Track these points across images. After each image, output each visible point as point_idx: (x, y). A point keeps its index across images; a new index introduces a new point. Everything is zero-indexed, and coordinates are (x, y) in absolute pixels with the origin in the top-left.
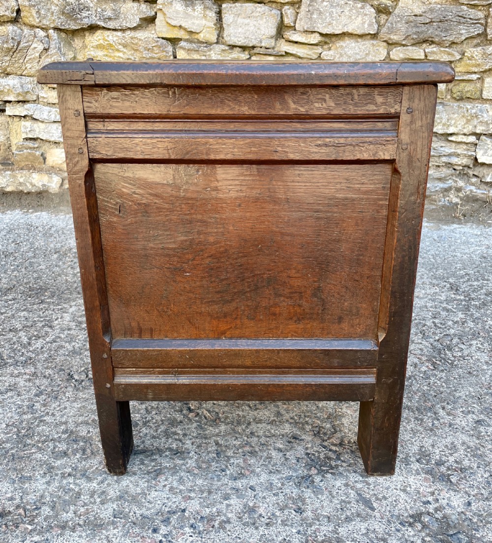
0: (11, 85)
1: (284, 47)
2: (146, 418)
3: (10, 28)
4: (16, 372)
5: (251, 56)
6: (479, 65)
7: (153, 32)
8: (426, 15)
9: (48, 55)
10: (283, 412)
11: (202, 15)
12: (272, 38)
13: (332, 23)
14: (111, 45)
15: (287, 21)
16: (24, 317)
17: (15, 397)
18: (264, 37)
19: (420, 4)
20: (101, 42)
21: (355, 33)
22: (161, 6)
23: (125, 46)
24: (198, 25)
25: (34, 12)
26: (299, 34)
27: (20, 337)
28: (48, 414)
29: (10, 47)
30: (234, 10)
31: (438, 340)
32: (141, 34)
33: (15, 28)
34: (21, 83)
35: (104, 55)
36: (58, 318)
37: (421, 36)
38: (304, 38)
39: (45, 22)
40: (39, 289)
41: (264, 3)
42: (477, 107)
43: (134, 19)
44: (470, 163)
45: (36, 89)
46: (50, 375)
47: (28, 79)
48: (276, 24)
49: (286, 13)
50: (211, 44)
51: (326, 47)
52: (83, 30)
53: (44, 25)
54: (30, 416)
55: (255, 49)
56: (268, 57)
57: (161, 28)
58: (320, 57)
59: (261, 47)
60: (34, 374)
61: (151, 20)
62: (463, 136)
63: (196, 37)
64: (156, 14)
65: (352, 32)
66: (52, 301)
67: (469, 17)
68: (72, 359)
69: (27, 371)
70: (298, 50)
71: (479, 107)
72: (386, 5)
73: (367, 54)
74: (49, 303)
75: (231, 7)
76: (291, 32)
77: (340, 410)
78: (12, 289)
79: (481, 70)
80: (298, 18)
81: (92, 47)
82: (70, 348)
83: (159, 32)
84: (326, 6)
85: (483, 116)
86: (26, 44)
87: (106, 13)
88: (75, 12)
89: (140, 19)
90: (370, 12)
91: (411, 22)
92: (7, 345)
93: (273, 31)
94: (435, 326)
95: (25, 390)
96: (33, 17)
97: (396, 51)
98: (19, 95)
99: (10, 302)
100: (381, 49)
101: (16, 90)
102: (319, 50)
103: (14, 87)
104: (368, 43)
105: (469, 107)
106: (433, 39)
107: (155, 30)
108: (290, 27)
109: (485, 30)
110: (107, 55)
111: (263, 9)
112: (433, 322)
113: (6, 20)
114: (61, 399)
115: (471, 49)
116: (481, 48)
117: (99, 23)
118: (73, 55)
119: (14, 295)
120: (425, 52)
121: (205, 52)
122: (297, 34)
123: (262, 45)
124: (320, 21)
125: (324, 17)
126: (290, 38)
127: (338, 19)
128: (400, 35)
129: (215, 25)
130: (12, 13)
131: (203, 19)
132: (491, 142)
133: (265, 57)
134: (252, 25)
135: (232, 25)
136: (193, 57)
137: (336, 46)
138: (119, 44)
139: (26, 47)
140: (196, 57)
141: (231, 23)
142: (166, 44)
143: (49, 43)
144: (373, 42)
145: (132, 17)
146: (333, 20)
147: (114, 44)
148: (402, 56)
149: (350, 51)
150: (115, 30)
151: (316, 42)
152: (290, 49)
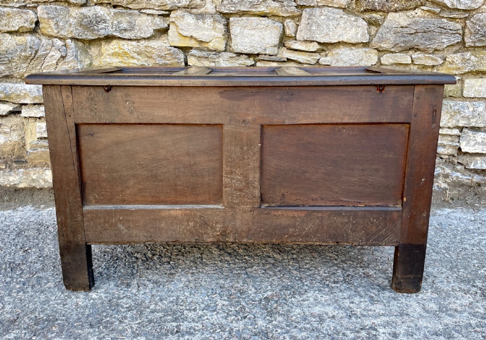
1: (286, 54)
3: (28, 38)
5: (256, 62)
6: (459, 68)
7: (166, 41)
8: (411, 26)
9: (65, 62)
11: (212, 27)
12: (275, 46)
13: (329, 34)
14: (126, 53)
15: (288, 32)
18: (268, 46)
19: (406, 17)
20: (117, 50)
21: (350, 42)
22: (174, 19)
23: (139, 54)
24: (208, 35)
25: (52, 24)
26: (300, 43)
29: (28, 55)
30: (241, 23)
32: (155, 44)
33: (34, 38)
34: (37, 87)
35: (119, 62)
37: (408, 45)
38: (304, 47)
39: (63, 33)
41: (268, 17)
42: (459, 104)
43: (149, 30)
44: (455, 152)
48: (279, 35)
49: (287, 26)
50: (220, 52)
51: (323, 54)
52: (99, 39)
53: (62, 35)
55: (260, 56)
56: (271, 62)
57: (173, 38)
58: (318, 62)
59: (265, 55)
61: (165, 31)
62: (448, 130)
63: (206, 46)
64: (169, 26)
65: (347, 41)
67: (449, 28)
70: (299, 57)
71: (461, 104)
72: (376, 19)
73: (360, 60)
75: (238, 20)
76: (292, 41)
79: (461, 73)
80: (299, 29)
81: (108, 55)
83: (172, 41)
84: (323, 20)
85: (464, 112)
86: (45, 52)
87: (122, 25)
88: (92, 24)
89: (154, 30)
90: (363, 24)
91: (399, 33)
93: (276, 41)
96: (52, 29)
97: (386, 57)
98: (35, 98)
100: (372, 56)
101: (32, 94)
102: (317, 56)
103: (30, 92)
104: (361, 51)
105: (452, 104)
106: (419, 47)
107: (167, 39)
108: (291, 37)
109: (463, 39)
110: (122, 62)
111: (267, 21)
113: (25, 31)
115: (451, 55)
116: (460, 54)
117: (115, 34)
118: (89, 62)
119: (17, 331)
120: (412, 58)
121: (214, 59)
122: (298, 43)
123: (266, 53)
124: (318, 32)
125: (322, 29)
126: (292, 47)
127: (335, 31)
128: (389, 44)
129: (223, 35)
130: (31, 25)
131: (213, 31)
132: (472, 134)
133: (268, 63)
134: (257, 36)
135: (239, 36)
136: (203, 64)
137: (333, 53)
138: (134, 52)
139: (43, 55)
140: (206, 63)
141: (238, 34)
142: (178, 52)
143: (66, 51)
144: (365, 50)
145: (146, 29)
146: (330, 31)
147: (129, 52)
148: (391, 61)
149: (346, 57)
150: (130, 40)
151: (315, 50)
152: (292, 56)
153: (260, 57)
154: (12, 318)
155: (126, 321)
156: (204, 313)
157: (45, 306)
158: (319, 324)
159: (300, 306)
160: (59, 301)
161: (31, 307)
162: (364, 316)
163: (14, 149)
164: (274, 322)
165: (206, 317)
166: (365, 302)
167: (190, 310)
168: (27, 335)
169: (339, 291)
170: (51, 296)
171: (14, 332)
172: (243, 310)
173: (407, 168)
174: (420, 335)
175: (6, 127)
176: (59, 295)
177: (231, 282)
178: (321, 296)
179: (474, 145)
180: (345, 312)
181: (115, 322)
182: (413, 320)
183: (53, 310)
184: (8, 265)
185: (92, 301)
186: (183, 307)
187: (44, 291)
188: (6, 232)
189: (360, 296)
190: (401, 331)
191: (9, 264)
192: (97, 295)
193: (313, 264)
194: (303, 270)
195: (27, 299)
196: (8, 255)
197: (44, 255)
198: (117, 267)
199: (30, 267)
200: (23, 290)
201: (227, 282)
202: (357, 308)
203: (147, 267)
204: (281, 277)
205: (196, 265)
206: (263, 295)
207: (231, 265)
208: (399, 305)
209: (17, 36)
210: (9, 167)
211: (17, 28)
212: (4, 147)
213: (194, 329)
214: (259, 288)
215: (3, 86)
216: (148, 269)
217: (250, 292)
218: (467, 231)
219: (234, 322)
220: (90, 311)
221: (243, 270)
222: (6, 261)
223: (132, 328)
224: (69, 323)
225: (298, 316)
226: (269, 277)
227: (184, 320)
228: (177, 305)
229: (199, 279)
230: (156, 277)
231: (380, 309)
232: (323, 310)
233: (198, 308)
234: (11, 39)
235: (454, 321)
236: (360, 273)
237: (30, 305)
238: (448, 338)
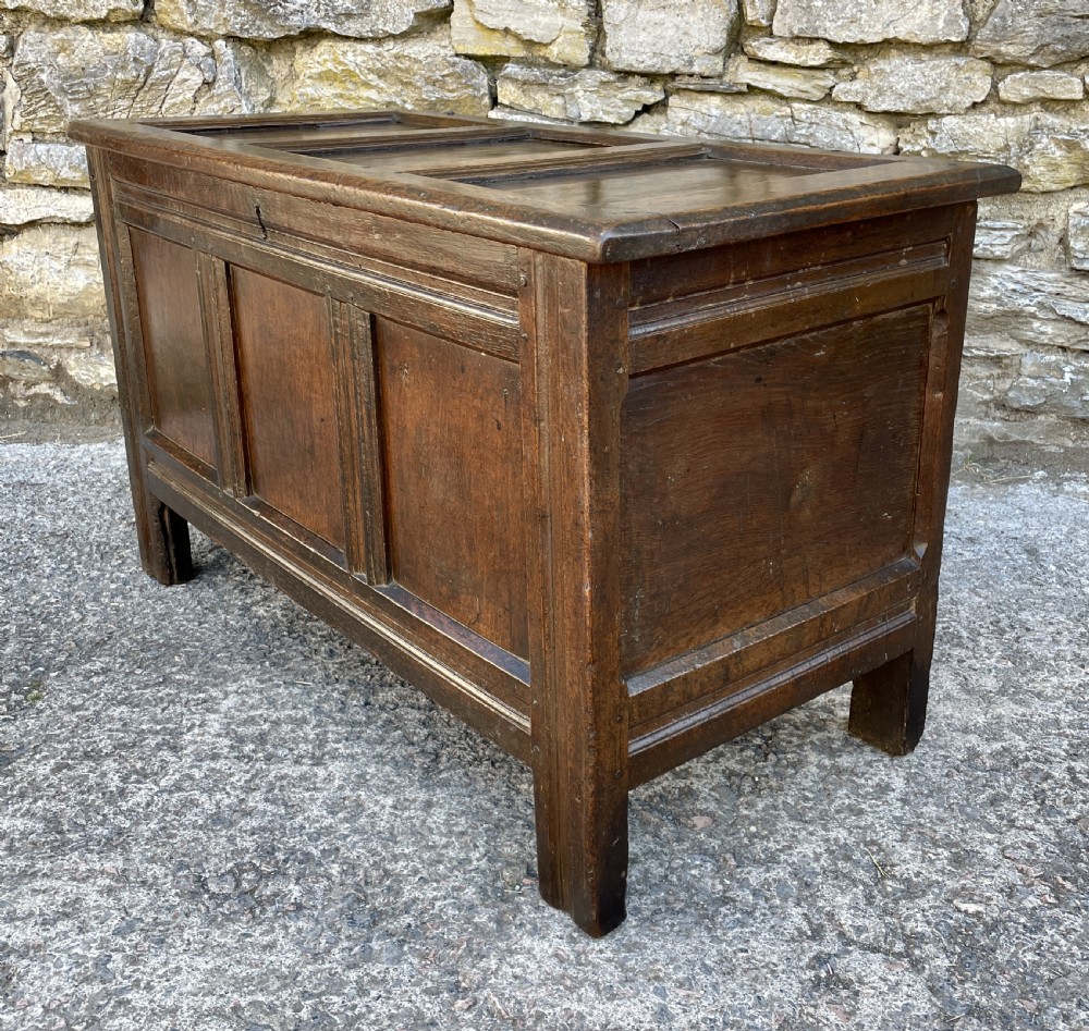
1: (747, 74)
2: (355, 1006)
3: (130, 37)
4: (83, 867)
5: (667, 94)
7: (446, 42)
9: (212, 97)
10: (674, 1009)
11: (556, 3)
12: (716, 53)
13: (860, 19)
14: (349, 74)
15: (750, 15)
16: (120, 719)
17: (73, 935)
18: (698, 51)
20: (330, 65)
21: (915, 40)
23: (382, 75)
24: (547, 26)
25: (182, 2)
26: (781, 44)
27: (104, 775)
28: (138, 986)
29: (131, 79)
31: (1075, 822)
32: (418, 49)
33: (142, 36)
35: (336, 96)
36: (193, 725)
37: (1076, 47)
38: (793, 54)
39: (207, 24)
40: (164, 645)
43: (403, 14)
46: (156, 878)
48: (727, 22)
50: (576, 69)
51: (844, 72)
52: (289, 39)
53: (204, 29)
54: (97, 988)
55: (677, 78)
56: (707, 96)
57: (463, 34)
58: (829, 94)
59: (691, 75)
60: (122, 877)
61: (443, 16)
63: (542, 54)
64: (452, 3)
65: (908, 38)
66: (187, 678)
68: (209, 838)
69: (108, 866)
70: (779, 81)
73: (941, 89)
74: (179, 684)
76: (762, 40)
77: (811, 1010)
78: (105, 642)
80: (779, 7)
81: (310, 77)
82: (210, 807)
83: (459, 42)
86: (168, 72)
87: (341, 2)
91: (1051, 13)
92: (72, 793)
93: (719, 39)
94: (1074, 779)
95: (97, 918)
96: (182, 14)
97: (1014, 81)
99: (95, 679)
100: (976, 77)
102: (828, 79)
104: (945, 65)
107: (450, 37)
108: (760, 28)
110: (341, 96)
112: (1070, 770)
113: (122, 19)
114: (171, 946)
117: (324, 25)
118: (268, 95)
119: (108, 659)
120: (1084, 84)
121: (562, 87)
122: (777, 45)
123: (693, 71)
124: (830, 14)
125: (839, 5)
126: (760, 54)
127: (875, 10)
128: (1024, 45)
129: (585, 25)
130: (135, 5)
131: (559, 14)
133: (700, 97)
134: (670, 25)
135: (623, 26)
136: (535, 100)
137: (869, 71)
138: (369, 69)
139: (164, 78)
140: (541, 97)
141: (622, 22)
142: (475, 69)
143: (214, 69)
144: (958, 61)
145: (398, 11)
146: (861, 12)
147: (357, 71)
148: (1027, 92)
149: (903, 82)
150: (361, 39)
151: (822, 61)
152: (759, 78)
153: (679, 83)
154: (99, 639)
155: (318, 657)
157: (163, 623)
160: (192, 616)
161: (136, 623)
168: (126, 665)
170: (176, 607)
171: (101, 660)
175: (88, 251)
181: (295, 657)
183: (178, 630)
184: (95, 548)
185: (255, 621)
191: (98, 546)
192: (267, 611)
195: (129, 608)
196: (96, 530)
200: (123, 594)
209: (104, 31)
211: (104, 14)
212: (87, 299)
215: (78, 154)
220: (249, 636)
222: (90, 539)
223: (326, 668)
224: (206, 653)
234: (91, 40)
235: (1020, 713)
237: (135, 619)
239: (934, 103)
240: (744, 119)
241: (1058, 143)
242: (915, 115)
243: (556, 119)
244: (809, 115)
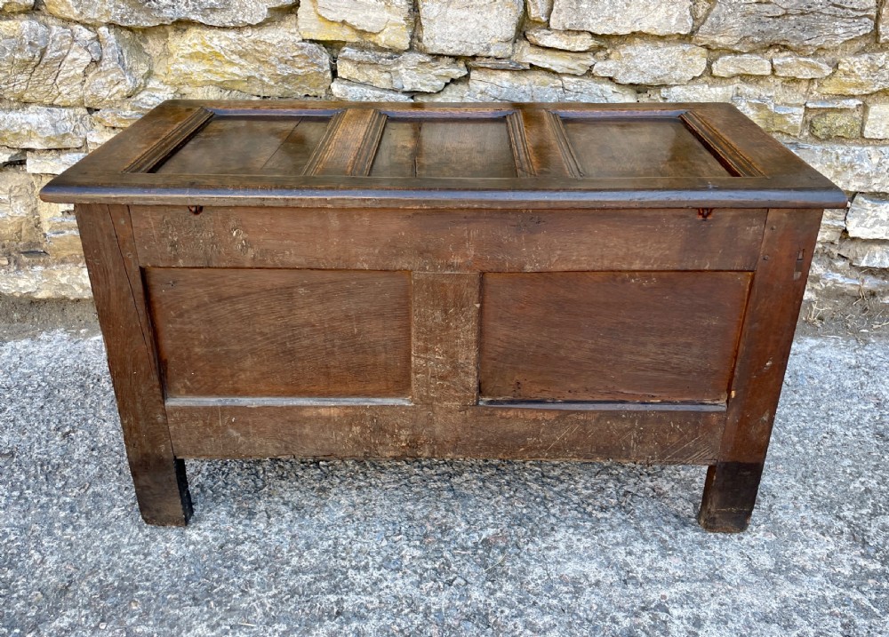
0: (34, 124)
1: (531, 57)
3: (24, 25)
5: (469, 70)
6: (862, 84)
7: (294, 30)
8: (777, 2)
9: (100, 72)
11: (383, 3)
12: (507, 41)
13: (615, 18)
14: (216, 54)
15: (533, 13)
18: (494, 40)
20: (199, 48)
21: (654, 33)
23: (242, 55)
24: (376, 20)
26: (556, 35)
29: (27, 59)
32: (272, 35)
33: (35, 24)
34: (52, 119)
35: (205, 71)
37: (768, 39)
38: (565, 42)
39: (91, 15)
43: (259, 9)
44: (836, 237)
45: (82, 127)
47: (65, 113)
48: (516, 18)
49: (533, 1)
50: (399, 53)
51: (601, 54)
52: (163, 27)
53: (89, 19)
55: (477, 59)
56: (499, 72)
57: (307, 23)
58: (590, 71)
59: (489, 57)
61: (292, 9)
63: (372, 40)
64: (299, 1)
65: (649, 31)
67: (851, 6)
70: (554, 62)
71: (857, 152)
73: (672, 68)
76: (542, 32)
79: (864, 92)
80: (555, 8)
81: (182, 57)
83: (305, 30)
85: (862, 166)
86: (58, 54)
89: (269, 9)
91: (751, 14)
93: (510, 31)
96: (68, 6)
97: (724, 62)
98: (49, 139)
100: (696, 59)
101: (43, 133)
102: (590, 60)
103: (39, 128)
104: (676, 50)
105: (840, 152)
106: (788, 43)
107: (296, 25)
108: (540, 23)
109: (876, 26)
110: (210, 71)
113: (16, 10)
115: (849, 59)
116: (866, 56)
117: (193, 17)
118: (147, 69)
119: (73, 612)
120: (772, 65)
121: (389, 66)
122: (553, 35)
123: (489, 54)
124: (593, 13)
125: (600, 7)
126: (540, 42)
127: (625, 11)
128: (731, 37)
129: (406, 19)
131: (385, 11)
132: (872, 206)
133: (494, 72)
134: (472, 21)
135: (436, 21)
136: (367, 75)
137: (620, 54)
138: (232, 51)
139: (57, 58)
140: (373, 74)
141: (435, 17)
142: (319, 51)
143: (100, 50)
144: (684, 48)
145: (254, 6)
146: (616, 12)
147: (223, 53)
148: (732, 70)
149: (644, 62)
150: (224, 28)
151: (586, 48)
152: (539, 60)
153: (478, 63)
154: (60, 586)
155: (253, 591)
156: (381, 575)
157: (113, 558)
158: (573, 597)
159: (542, 560)
160: (136, 548)
161: (89, 560)
162: (648, 580)
163: (21, 231)
164: (499, 594)
165: (385, 584)
166: (652, 551)
167: (357, 568)
168: (91, 619)
169: (608, 527)
170: (121, 536)
171: (68, 613)
172: (447, 568)
173: (741, 344)
174: (738, 621)
176: (135, 534)
177: (424, 507)
178: (578, 540)
179: (872, 226)
180: (618, 574)
181: (234, 593)
182: (730, 590)
183: (128, 567)
185: (191, 547)
186: (346, 563)
187: (109, 525)
188: (25, 391)
189: (644, 538)
190: (709, 613)
192: (199, 535)
193: (567, 468)
194: (549, 480)
195: (81, 542)
196: (36, 445)
197: (100, 445)
198: (228, 474)
199: (78, 472)
200: (72, 523)
201: (419, 507)
202: (638, 566)
203: (280, 473)
204: (511, 497)
205: (364, 470)
206: (480, 536)
207: (425, 469)
208: (708, 558)
209: (1, 18)
210: (15, 261)
213: (366, 608)
214: (473, 519)
216: (282, 478)
217: (457, 529)
218: (840, 391)
219: (432, 594)
220: (190, 569)
221: (445, 481)
222: (34, 458)
223: (263, 605)
224: (158, 595)
225: (539, 582)
226: (490, 495)
227: (350, 588)
228: (335, 557)
229: (370, 500)
230: (295, 497)
231: (676, 567)
232: (581, 569)
233: (371, 563)
235: (798, 593)
236: (647, 489)
237: (88, 554)
238: (785, 627)
239: (666, 78)
240: (527, 89)
241: (751, 105)
242: (652, 86)
243: (384, 89)
244: (575, 86)
